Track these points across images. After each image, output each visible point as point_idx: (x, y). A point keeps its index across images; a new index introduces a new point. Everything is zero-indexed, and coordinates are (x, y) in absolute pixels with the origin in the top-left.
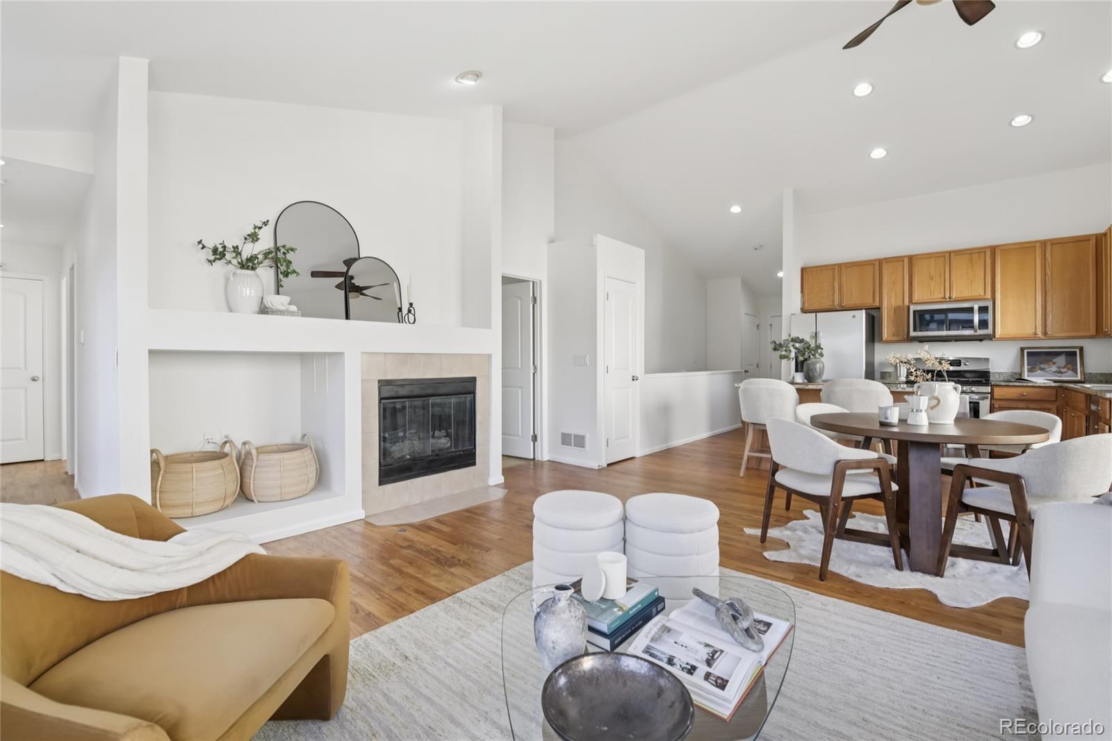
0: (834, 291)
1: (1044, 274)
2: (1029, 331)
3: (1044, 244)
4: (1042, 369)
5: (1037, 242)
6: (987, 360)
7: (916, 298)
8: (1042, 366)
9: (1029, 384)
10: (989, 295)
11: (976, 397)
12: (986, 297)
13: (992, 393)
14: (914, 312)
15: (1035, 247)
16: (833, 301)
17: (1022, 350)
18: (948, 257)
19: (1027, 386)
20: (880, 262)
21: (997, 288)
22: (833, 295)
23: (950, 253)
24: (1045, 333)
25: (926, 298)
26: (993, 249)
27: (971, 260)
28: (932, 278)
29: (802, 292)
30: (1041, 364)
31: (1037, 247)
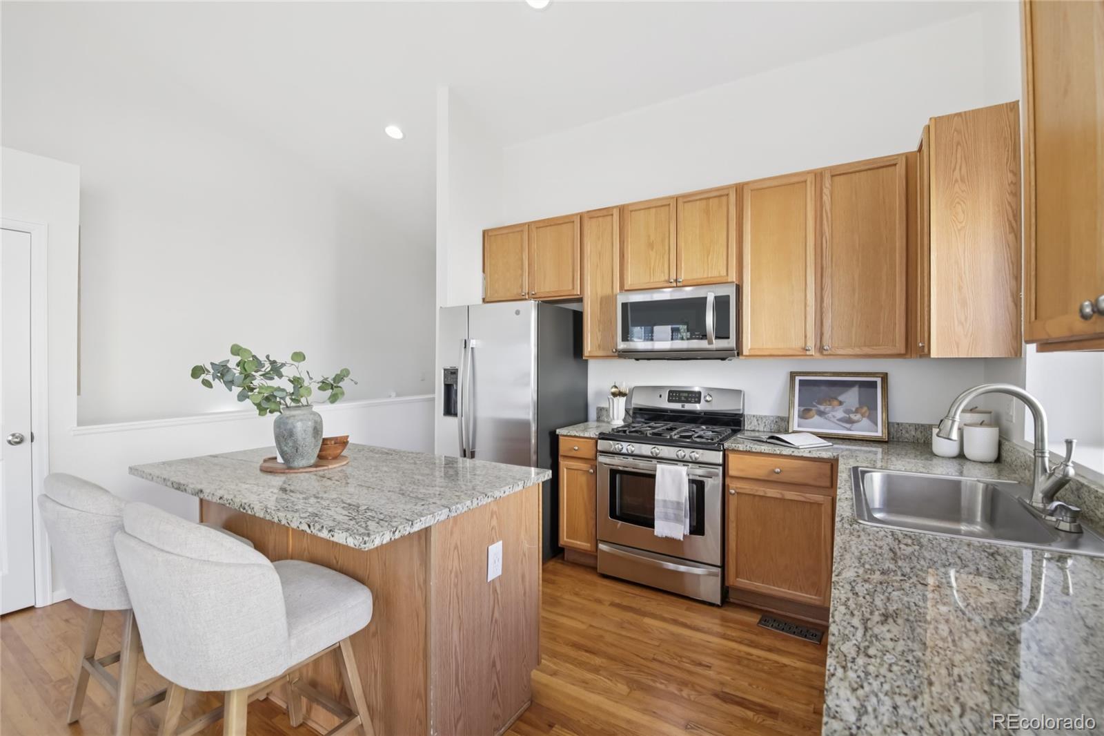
0: (522, 269)
1: (819, 233)
2: (796, 344)
3: (818, 175)
4: (821, 413)
5: (809, 172)
6: (738, 392)
7: (629, 283)
8: (822, 408)
9: (786, 451)
10: (733, 277)
11: (700, 471)
12: (729, 280)
13: (724, 465)
14: (624, 305)
15: (806, 182)
16: (522, 287)
17: (793, 375)
18: (674, 205)
19: (781, 456)
20: (581, 219)
21: (745, 263)
22: (522, 275)
23: (677, 198)
24: (821, 349)
25: (643, 281)
26: (740, 189)
27: (707, 212)
28: (651, 246)
29: (484, 271)
30: (821, 404)
31: (808, 183)
